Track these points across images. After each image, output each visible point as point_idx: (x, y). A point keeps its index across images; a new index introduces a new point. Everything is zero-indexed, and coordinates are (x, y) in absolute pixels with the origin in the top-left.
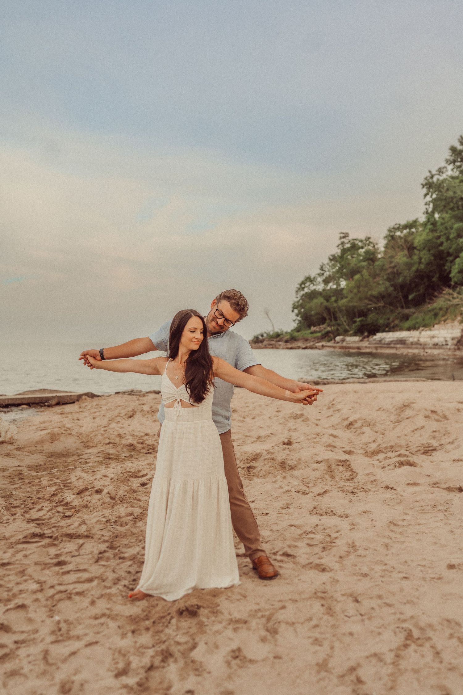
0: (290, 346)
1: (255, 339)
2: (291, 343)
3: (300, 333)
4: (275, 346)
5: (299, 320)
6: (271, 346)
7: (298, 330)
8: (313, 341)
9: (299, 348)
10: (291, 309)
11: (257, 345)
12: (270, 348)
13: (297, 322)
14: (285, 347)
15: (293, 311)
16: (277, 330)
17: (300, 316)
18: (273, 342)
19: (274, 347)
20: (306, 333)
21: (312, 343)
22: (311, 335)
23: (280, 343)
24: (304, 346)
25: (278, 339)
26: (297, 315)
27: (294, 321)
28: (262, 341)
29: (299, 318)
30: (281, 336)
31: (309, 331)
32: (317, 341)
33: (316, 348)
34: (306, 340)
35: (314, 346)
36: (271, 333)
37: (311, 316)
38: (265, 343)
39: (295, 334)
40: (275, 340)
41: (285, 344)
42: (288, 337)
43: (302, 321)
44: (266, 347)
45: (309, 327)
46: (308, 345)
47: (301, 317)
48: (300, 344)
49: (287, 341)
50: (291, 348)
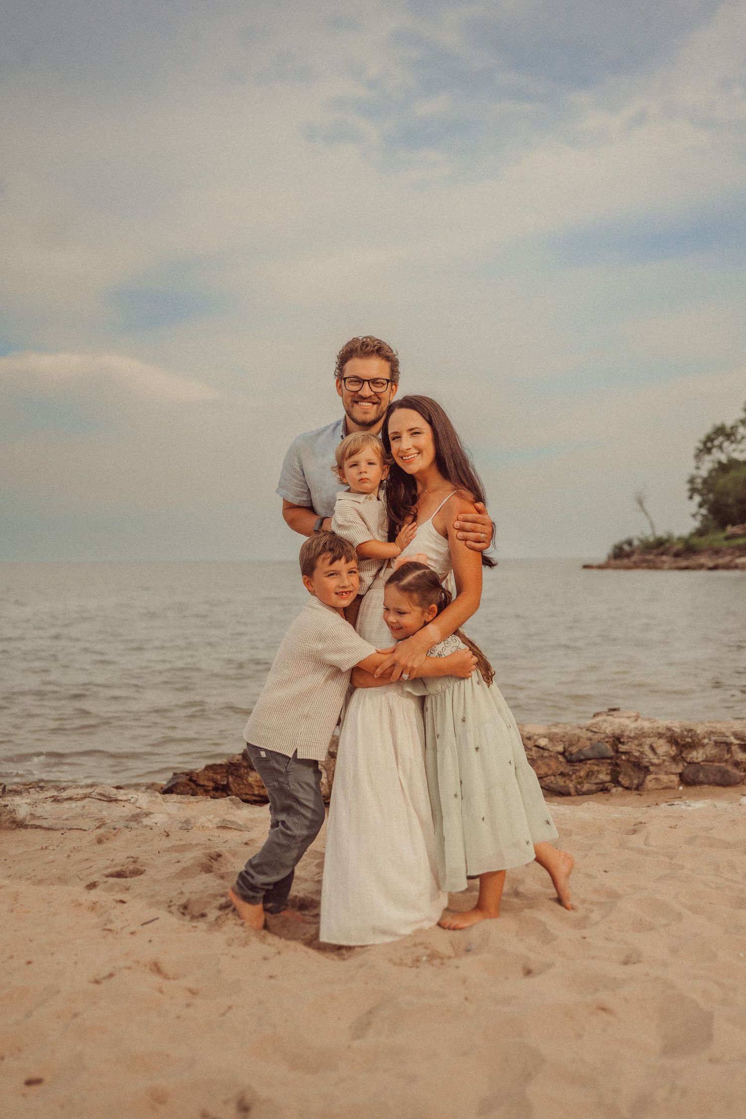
0: (684, 563)
1: (617, 551)
2: (687, 559)
3: (703, 540)
4: (654, 562)
5: (703, 516)
6: (645, 565)
7: (700, 533)
8: (731, 554)
9: (701, 567)
10: (688, 494)
11: (618, 562)
12: (643, 568)
13: (699, 518)
14: (674, 565)
15: (691, 498)
16: (661, 533)
17: (706, 506)
18: (651, 557)
19: (653, 566)
20: (717, 538)
21: (728, 558)
22: (725, 543)
23: (665, 558)
24: (711, 564)
25: (661, 549)
26: (701, 506)
27: (694, 516)
28: (629, 555)
29: (704, 511)
30: (667, 545)
31: (722, 535)
32: (738, 554)
33: (736, 567)
34: (717, 552)
35: (733, 564)
36: (651, 539)
37: (727, 505)
38: (635, 558)
39: (695, 541)
40: (655, 551)
41: (673, 559)
42: (680, 546)
43: (710, 517)
44: (636, 566)
45: (723, 525)
46: (721, 561)
47: (710, 510)
48: (703, 560)
49: (677, 555)
50: (686, 568)
